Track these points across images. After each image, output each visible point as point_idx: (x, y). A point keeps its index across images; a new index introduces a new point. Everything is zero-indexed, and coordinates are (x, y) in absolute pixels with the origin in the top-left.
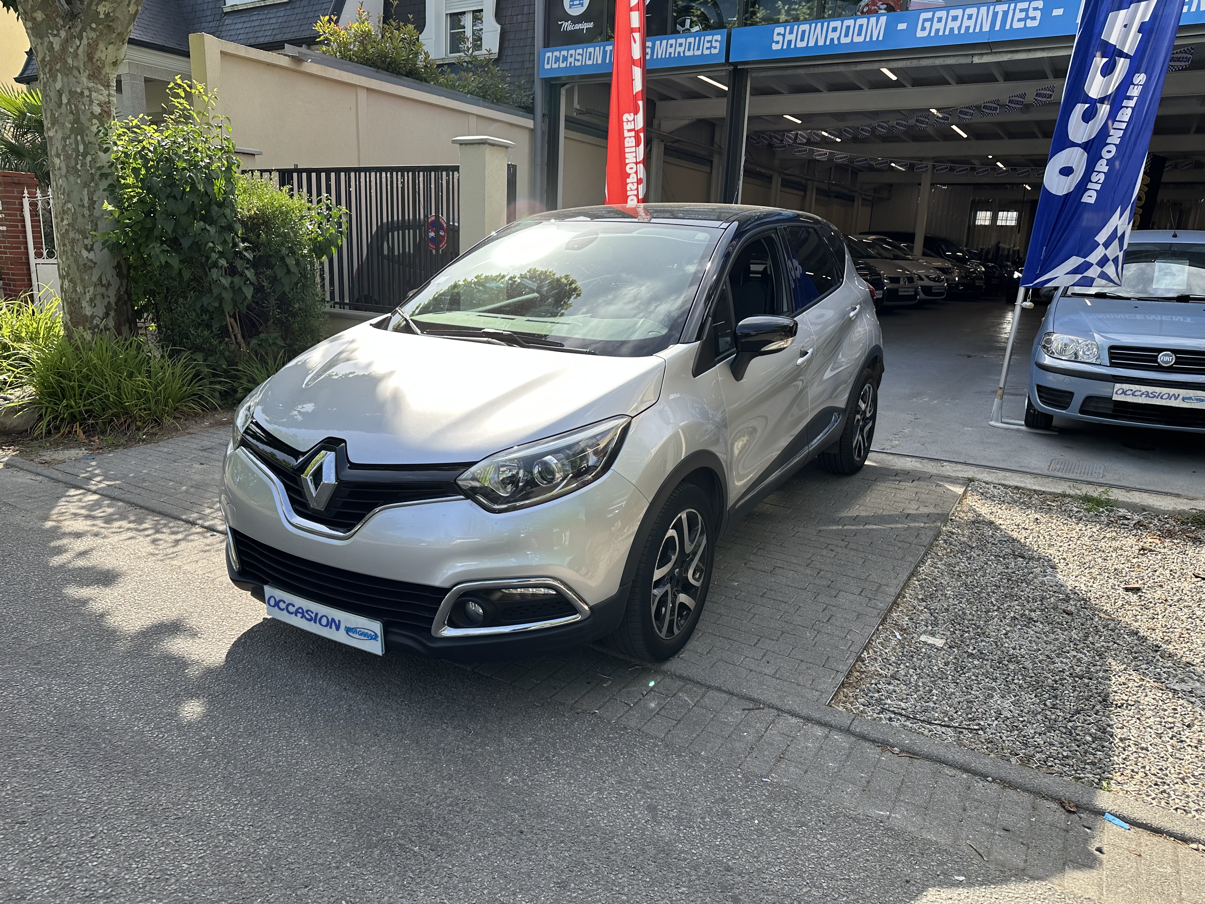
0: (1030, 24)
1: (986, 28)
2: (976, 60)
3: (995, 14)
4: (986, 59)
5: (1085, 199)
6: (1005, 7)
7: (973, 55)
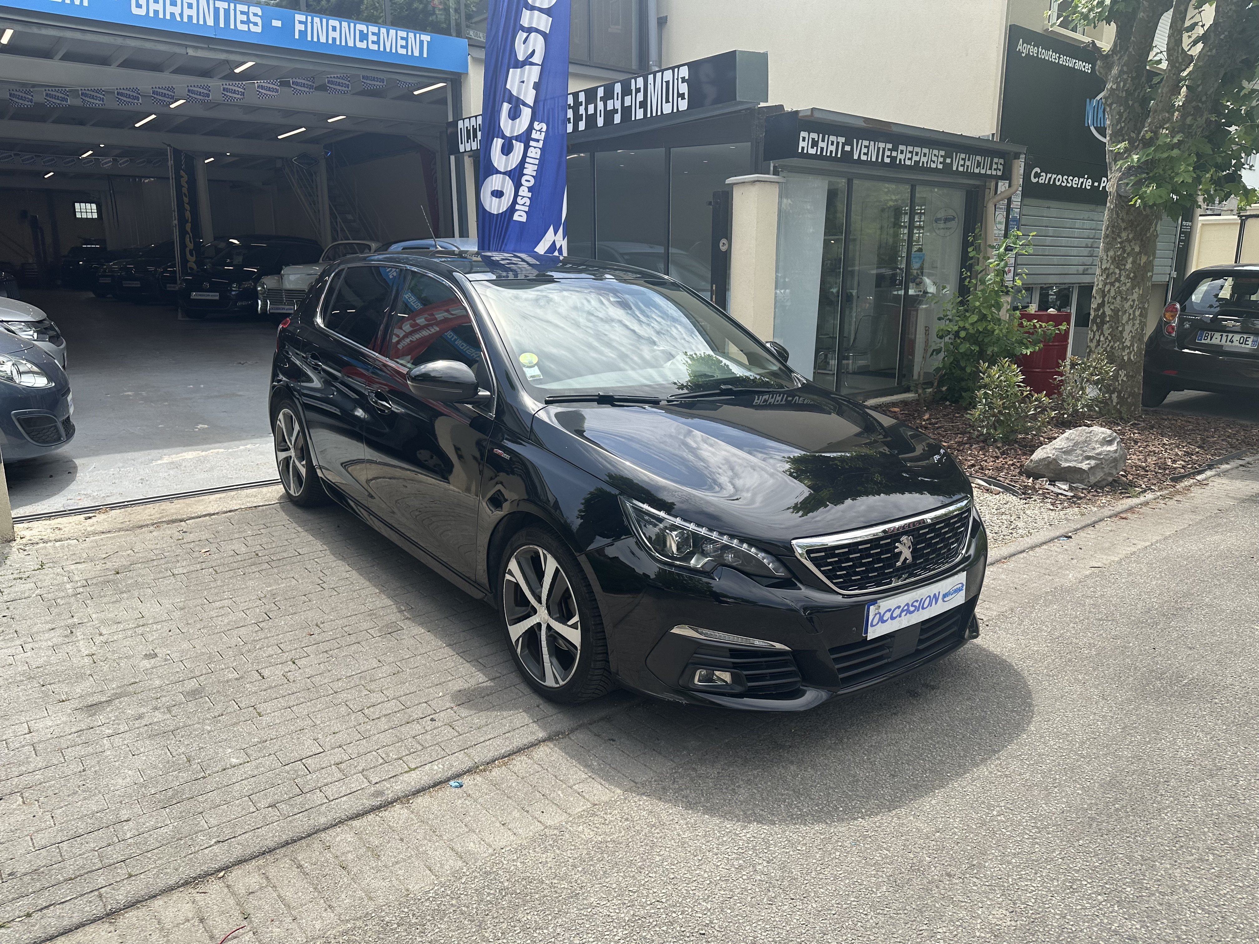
0: (253, 29)
1: (210, 22)
2: (191, 52)
3: (217, 10)
4: (200, 54)
5: (516, 217)
6: (225, 5)
7: (186, 46)
